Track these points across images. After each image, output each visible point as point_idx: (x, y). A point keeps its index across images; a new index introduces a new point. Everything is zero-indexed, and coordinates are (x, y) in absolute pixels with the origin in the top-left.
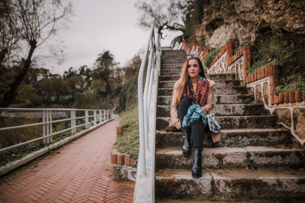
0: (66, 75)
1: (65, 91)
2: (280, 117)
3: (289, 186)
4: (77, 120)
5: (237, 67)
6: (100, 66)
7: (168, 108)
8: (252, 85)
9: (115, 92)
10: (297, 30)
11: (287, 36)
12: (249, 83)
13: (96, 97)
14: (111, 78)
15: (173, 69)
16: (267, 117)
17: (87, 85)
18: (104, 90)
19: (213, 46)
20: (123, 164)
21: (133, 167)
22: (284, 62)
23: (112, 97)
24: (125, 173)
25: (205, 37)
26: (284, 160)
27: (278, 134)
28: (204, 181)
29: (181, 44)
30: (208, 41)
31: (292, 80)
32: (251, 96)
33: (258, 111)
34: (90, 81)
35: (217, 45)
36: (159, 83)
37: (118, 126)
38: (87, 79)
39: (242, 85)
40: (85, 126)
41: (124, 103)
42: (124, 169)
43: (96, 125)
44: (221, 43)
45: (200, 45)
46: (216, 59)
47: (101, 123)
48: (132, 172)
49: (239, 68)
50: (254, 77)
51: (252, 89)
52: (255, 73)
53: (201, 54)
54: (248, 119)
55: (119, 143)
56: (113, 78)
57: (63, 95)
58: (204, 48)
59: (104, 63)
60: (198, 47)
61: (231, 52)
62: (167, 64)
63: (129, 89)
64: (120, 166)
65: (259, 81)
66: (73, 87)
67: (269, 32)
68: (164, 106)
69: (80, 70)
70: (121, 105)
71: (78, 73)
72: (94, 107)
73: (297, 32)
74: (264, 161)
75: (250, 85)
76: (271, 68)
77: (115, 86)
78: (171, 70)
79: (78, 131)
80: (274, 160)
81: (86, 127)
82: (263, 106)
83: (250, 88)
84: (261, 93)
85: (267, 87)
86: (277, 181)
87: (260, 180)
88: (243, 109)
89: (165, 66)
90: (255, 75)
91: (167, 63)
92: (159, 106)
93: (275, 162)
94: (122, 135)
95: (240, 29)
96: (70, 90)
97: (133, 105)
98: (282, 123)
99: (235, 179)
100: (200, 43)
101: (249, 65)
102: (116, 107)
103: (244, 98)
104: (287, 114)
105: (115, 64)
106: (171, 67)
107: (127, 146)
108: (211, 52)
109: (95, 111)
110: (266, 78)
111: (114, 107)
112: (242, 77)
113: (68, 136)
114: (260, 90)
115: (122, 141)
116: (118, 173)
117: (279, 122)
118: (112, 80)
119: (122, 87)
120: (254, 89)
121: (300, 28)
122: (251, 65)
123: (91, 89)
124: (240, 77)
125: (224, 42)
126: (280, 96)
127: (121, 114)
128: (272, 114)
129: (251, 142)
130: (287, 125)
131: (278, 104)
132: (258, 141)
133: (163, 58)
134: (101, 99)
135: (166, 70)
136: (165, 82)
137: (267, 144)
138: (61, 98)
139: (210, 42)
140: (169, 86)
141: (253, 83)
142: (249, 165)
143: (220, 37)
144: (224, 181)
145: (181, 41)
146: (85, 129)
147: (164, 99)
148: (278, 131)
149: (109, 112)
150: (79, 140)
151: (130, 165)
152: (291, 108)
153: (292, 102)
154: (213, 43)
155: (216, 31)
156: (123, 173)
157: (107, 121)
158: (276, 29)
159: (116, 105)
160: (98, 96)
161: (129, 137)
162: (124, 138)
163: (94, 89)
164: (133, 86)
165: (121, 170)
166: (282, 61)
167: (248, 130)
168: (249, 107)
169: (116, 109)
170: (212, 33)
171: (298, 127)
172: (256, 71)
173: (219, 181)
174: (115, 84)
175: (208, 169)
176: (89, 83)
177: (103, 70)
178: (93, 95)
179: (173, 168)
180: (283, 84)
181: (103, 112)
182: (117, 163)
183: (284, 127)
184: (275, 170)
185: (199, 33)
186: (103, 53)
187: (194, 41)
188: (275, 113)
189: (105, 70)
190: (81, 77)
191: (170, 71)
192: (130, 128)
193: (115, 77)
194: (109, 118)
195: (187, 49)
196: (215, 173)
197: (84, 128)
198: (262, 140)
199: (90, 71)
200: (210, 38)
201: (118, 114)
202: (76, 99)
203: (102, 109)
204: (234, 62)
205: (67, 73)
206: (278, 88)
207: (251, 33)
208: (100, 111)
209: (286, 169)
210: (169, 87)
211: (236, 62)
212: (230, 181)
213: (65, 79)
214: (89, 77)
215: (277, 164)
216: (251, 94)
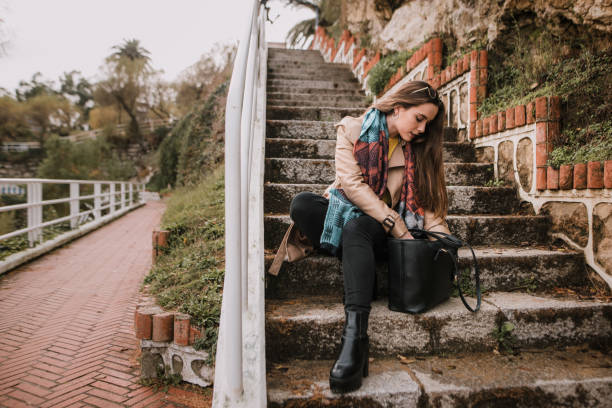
0: (23, 90)
1: (20, 130)
2: (559, 222)
3: (602, 400)
4: (45, 208)
5: (451, 98)
6: (115, 75)
7: (292, 190)
8: (490, 142)
9: (150, 139)
10: (598, 21)
11: (570, 34)
12: (481, 136)
13: (103, 149)
14: (142, 105)
15: (297, 94)
16: (529, 220)
17: (79, 119)
18: (123, 133)
19: (391, 46)
20: (170, 339)
21: (198, 350)
22: (570, 92)
23: (144, 151)
24: (174, 362)
25: (369, 26)
26: (579, 329)
27: (559, 262)
28: (401, 398)
29: (311, 38)
30: (378, 33)
31: (591, 136)
32: (487, 167)
33: (505, 204)
34: (89, 109)
35: (401, 44)
36: (268, 124)
37: (158, 229)
38: (82, 103)
39: (461, 139)
40: (68, 222)
41: (174, 166)
42: (171, 353)
43: (99, 219)
44: (409, 41)
45: (359, 41)
46: (397, 77)
47: (113, 213)
48: (195, 363)
49: (457, 99)
50: (496, 122)
51: (487, 152)
52: (500, 115)
53: (361, 64)
54: (488, 223)
55: (159, 277)
56: (146, 105)
57: (14, 139)
58: (368, 48)
59: (124, 68)
60: (353, 47)
61: (438, 61)
62: (281, 80)
63: (187, 134)
64: (162, 345)
65: (507, 133)
66: (41, 120)
67: (529, 21)
68: (283, 186)
69: (61, 80)
70: (164, 171)
71: (57, 87)
72: (95, 173)
73: (598, 27)
74: (535, 332)
75: (484, 142)
76: (543, 103)
77: (152, 125)
78: (292, 94)
79: (47, 235)
80: (557, 329)
81: (72, 225)
82: (515, 192)
83: (482, 149)
84: (511, 163)
85: (528, 148)
86: (577, 391)
87: (539, 389)
88: (472, 198)
89: (278, 83)
90: (500, 120)
91: (283, 77)
92: (269, 184)
93: (559, 335)
94: (167, 253)
95: (459, 11)
96: (34, 130)
97: (195, 174)
98: (562, 236)
99: (478, 389)
100: (358, 37)
101: (484, 95)
102: (151, 174)
103: (472, 171)
104: (578, 215)
105: (154, 73)
106: (292, 88)
107: (180, 287)
108: (387, 60)
109: (97, 185)
110: (527, 128)
111: (147, 174)
112: (462, 122)
113: (18, 250)
114: (510, 154)
115: (167, 271)
116: (155, 363)
117: (555, 232)
118: (144, 109)
119: (168, 127)
120: (493, 152)
121: (603, 17)
122: (487, 96)
123: (90, 129)
124: (459, 122)
125: (420, 39)
126: (562, 171)
127: (163, 191)
128: (537, 212)
129: (499, 281)
130: (576, 241)
131: (554, 190)
132: (515, 280)
133: (273, 65)
134: (115, 154)
135: (279, 93)
136: (284, 122)
137: (535, 287)
138: (6, 148)
139: (384, 37)
140: (293, 132)
141: (492, 137)
142: (501, 343)
143: (409, 26)
144: (452, 396)
145: (311, 31)
146: (68, 228)
147: (282, 166)
148: (558, 256)
149: (135, 187)
150: (52, 260)
151: (189, 344)
152: (589, 201)
153: (593, 189)
154: (392, 40)
155: (398, 12)
156: (170, 363)
157: (128, 208)
158: (547, 16)
159: (153, 170)
160: (107, 146)
161: (187, 261)
162: (174, 262)
163: (98, 130)
164: (198, 127)
165: (164, 357)
166: (566, 91)
167: (492, 253)
168: (486, 194)
169: (153, 179)
170: (388, 16)
171: (605, 247)
172: (500, 109)
173: (441, 397)
174: (151, 121)
175: (403, 358)
176: (86, 114)
177: (122, 85)
178: (96, 144)
179: (310, 358)
180: (569, 144)
181: (118, 188)
182: (151, 338)
183: (569, 246)
184: (559, 353)
185: (355, 16)
186: (123, 44)
187: (344, 32)
188: (545, 211)
189: (126, 85)
190: (65, 99)
191: (289, 98)
192: (189, 235)
193: (151, 103)
194: (134, 201)
195: (327, 51)
196: (423, 369)
197: (66, 227)
198: (523, 276)
199: (88, 86)
200: (383, 27)
201: (158, 190)
202: (48, 152)
203: (116, 178)
204: (445, 86)
205: (26, 84)
206: (558, 153)
207: (485, 21)
208: (112, 185)
209: (584, 351)
210: (292, 137)
211: (449, 86)
212: (467, 396)
213: (20, 100)
214: (84, 99)
215: (564, 338)
216: (486, 163)
